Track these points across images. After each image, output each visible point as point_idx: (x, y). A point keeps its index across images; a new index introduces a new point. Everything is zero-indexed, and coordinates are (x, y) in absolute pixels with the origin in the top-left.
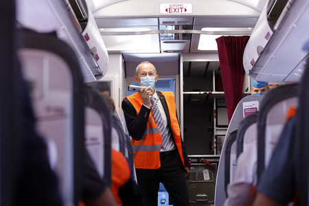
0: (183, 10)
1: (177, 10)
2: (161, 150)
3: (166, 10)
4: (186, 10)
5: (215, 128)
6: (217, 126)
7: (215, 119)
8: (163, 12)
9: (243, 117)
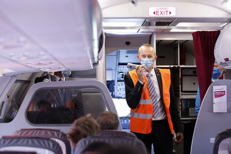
0: (168, 13)
1: (163, 13)
2: (153, 119)
3: (154, 13)
4: (170, 13)
5: (181, 93)
6: (182, 91)
7: (180, 86)
8: (151, 15)
9: (213, 98)
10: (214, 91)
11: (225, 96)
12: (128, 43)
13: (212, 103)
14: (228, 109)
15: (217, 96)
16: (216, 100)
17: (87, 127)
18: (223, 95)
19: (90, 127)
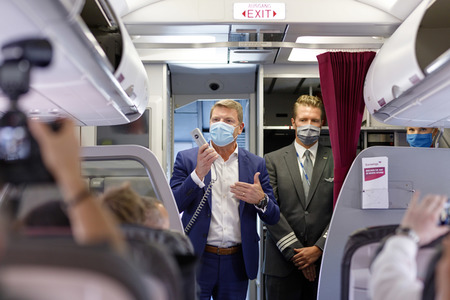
0: (271, 13)
1: (260, 14)
3: (244, 14)
4: (275, 14)
8: (239, 17)
9: (362, 181)
10: (364, 167)
11: (385, 178)
12: (214, 87)
13: (360, 192)
14: (390, 203)
15: (369, 178)
16: (367, 185)
17: (124, 213)
18: (382, 175)
19: (130, 213)
